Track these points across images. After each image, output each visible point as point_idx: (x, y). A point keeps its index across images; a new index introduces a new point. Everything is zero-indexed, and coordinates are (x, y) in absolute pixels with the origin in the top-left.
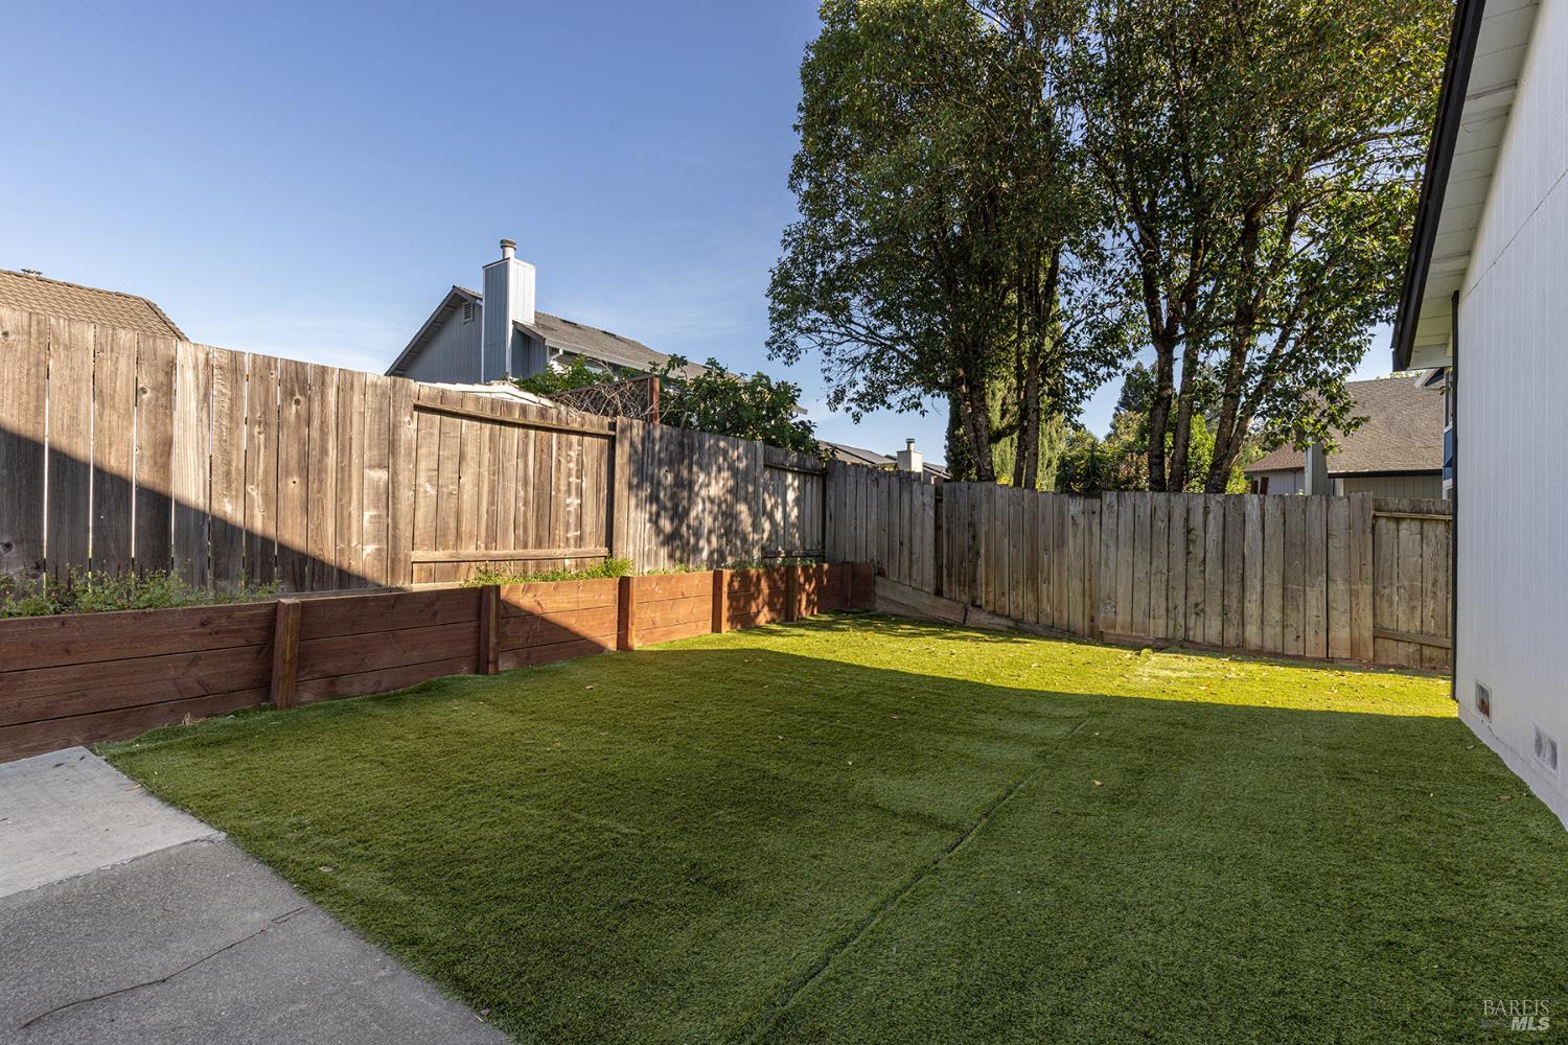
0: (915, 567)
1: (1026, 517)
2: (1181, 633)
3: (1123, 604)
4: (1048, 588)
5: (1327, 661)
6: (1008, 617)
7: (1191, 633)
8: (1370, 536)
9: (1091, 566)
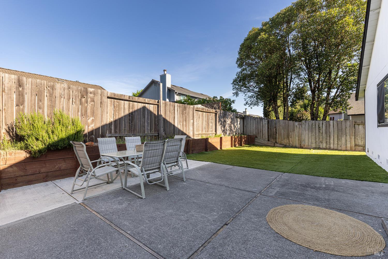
0: (263, 136)
1: (287, 126)
2: (318, 146)
3: (306, 141)
4: (291, 139)
5: (346, 150)
6: (283, 145)
7: (320, 146)
8: (354, 128)
9: (300, 135)
